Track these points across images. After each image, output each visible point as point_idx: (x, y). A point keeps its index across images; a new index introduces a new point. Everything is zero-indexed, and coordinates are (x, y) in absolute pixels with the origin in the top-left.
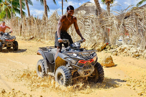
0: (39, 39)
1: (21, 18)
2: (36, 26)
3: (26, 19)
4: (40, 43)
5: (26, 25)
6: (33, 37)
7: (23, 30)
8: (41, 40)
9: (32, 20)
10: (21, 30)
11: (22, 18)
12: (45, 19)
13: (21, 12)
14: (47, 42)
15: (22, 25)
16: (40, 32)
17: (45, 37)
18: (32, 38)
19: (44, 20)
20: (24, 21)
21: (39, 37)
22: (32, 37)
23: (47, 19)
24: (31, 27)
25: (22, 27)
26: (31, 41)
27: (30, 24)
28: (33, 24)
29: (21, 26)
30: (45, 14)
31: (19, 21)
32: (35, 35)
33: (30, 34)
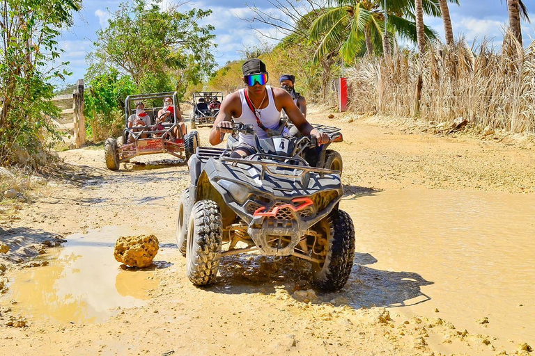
0: (487, 128)
1: (418, 51)
2: (475, 80)
3: (438, 56)
4: (491, 142)
5: (437, 77)
6: (465, 123)
7: (425, 97)
8: (497, 131)
9: (461, 59)
10: (419, 97)
11: (423, 51)
12: (511, 52)
13: (418, 29)
14: (519, 138)
15: (424, 78)
16: (493, 100)
17: (513, 119)
18: (459, 126)
19: (510, 55)
20: (430, 64)
21: (489, 121)
22: (459, 121)
23: (519, 52)
24: (455, 86)
25: (424, 84)
26: (456, 134)
27: (454, 73)
28: (463, 72)
29: (420, 82)
30: (512, 34)
31: (411, 64)
32: (471, 114)
33: (455, 109)
